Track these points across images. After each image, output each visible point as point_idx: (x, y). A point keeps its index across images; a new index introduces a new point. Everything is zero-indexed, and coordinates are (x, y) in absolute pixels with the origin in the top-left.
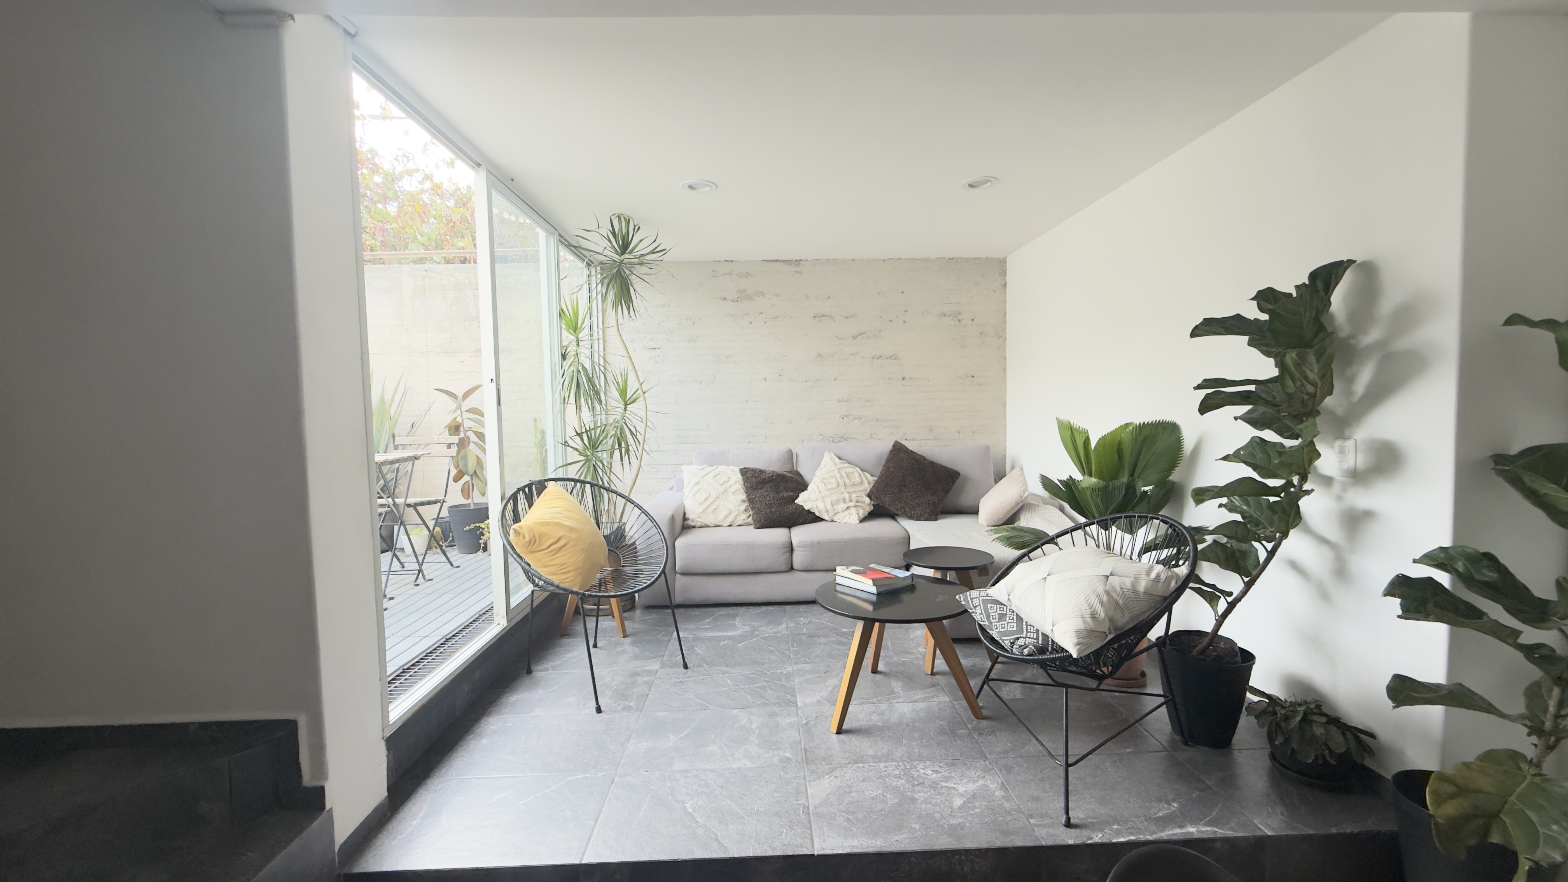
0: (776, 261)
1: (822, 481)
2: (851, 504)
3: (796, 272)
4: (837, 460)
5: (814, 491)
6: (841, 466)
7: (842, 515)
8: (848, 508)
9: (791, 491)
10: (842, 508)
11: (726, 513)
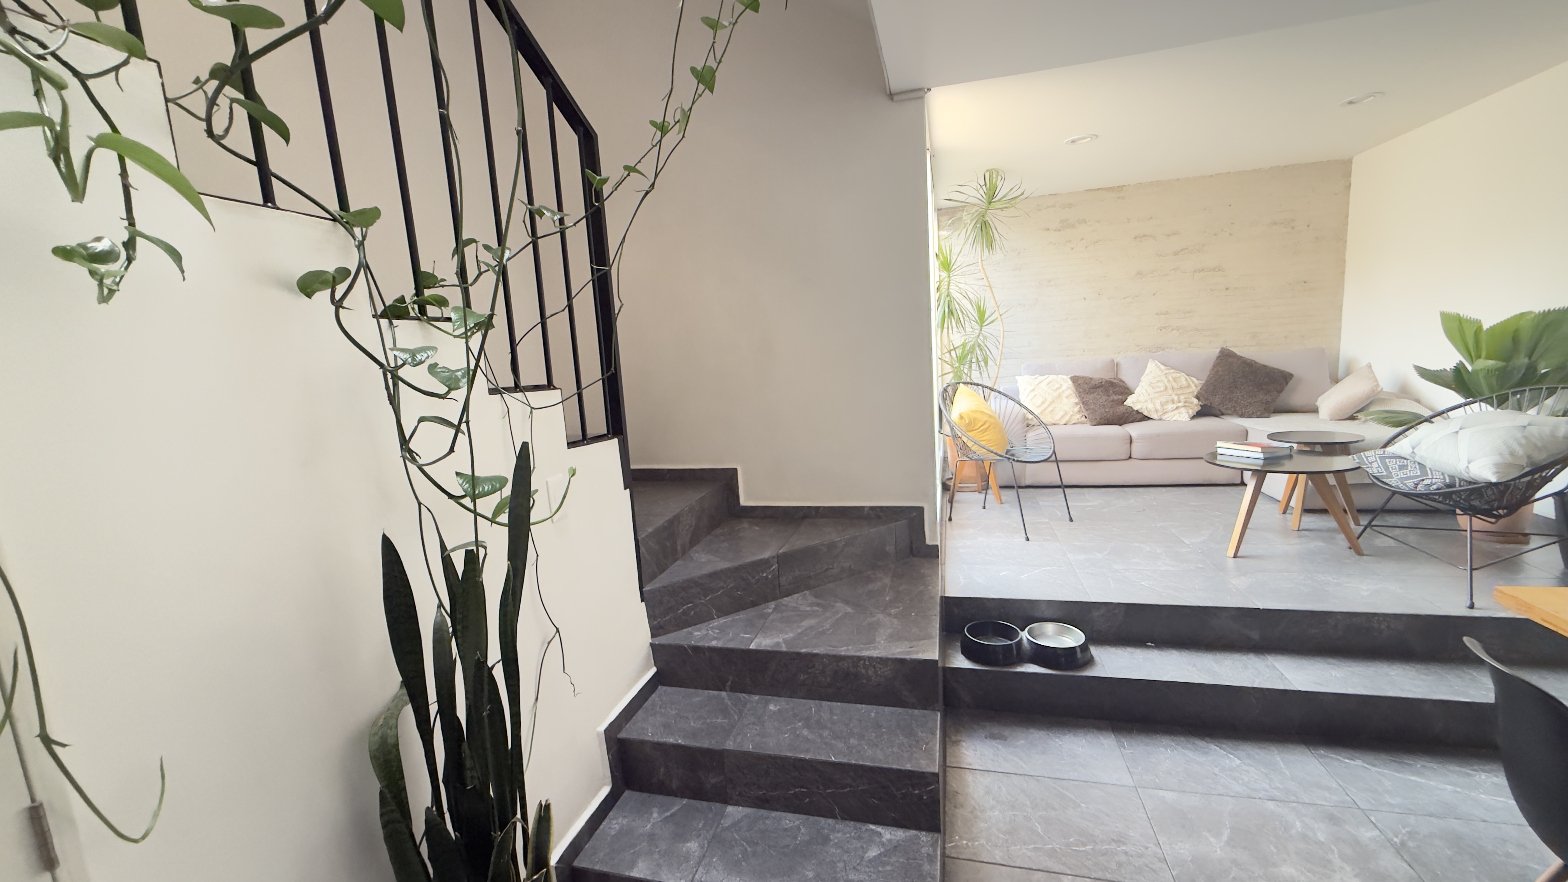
0: (1099, 189)
1: (1150, 385)
2: (1180, 404)
3: (1118, 198)
4: (1163, 367)
5: (1143, 394)
6: (1167, 371)
7: (1172, 414)
8: (1177, 408)
9: (1119, 395)
10: (1173, 408)
11: (1062, 413)
